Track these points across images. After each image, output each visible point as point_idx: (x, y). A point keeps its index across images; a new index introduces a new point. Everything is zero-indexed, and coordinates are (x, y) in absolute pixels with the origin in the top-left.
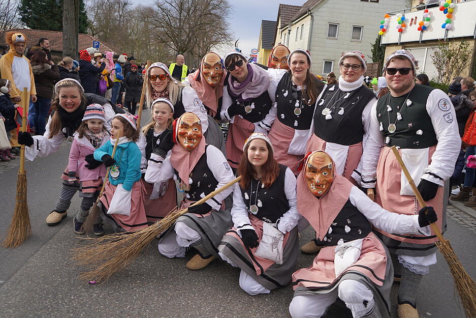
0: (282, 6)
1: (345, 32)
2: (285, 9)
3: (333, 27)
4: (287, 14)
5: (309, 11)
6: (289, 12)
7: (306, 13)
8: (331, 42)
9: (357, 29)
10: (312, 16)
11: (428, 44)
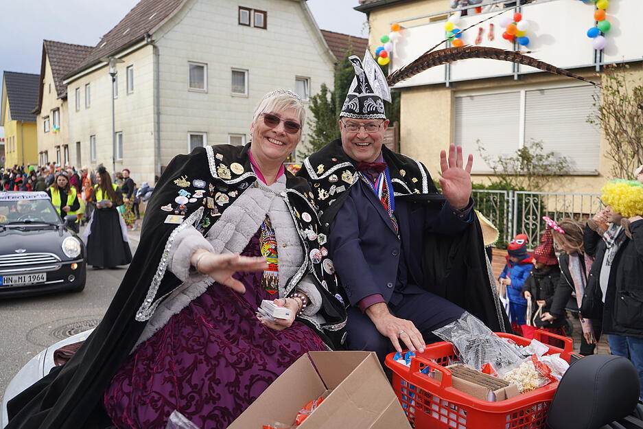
0: (48, 43)
1: (218, 78)
2: (56, 49)
3: (198, 70)
4: (61, 57)
5: (149, 36)
6: (64, 53)
7: (143, 39)
8: (196, 98)
9: (239, 75)
10: (155, 47)
11: (534, 81)
